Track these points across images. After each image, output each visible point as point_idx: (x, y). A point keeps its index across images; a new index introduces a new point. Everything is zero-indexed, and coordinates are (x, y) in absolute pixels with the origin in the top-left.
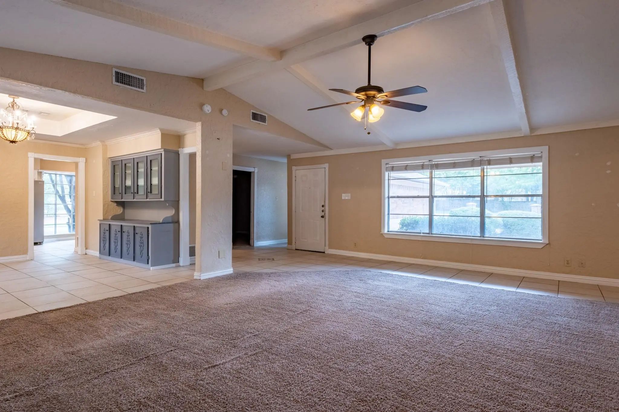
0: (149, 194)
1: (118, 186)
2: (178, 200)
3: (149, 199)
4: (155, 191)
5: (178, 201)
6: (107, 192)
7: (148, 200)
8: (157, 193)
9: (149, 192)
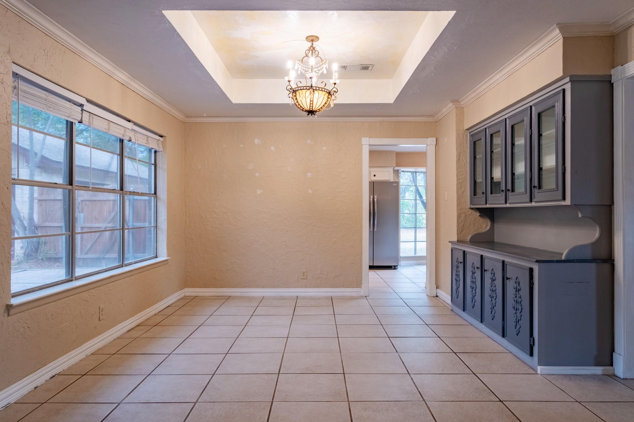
0: (536, 191)
1: (481, 180)
2: (608, 203)
3: (536, 202)
4: (549, 182)
5: (609, 207)
6: (463, 192)
7: (533, 204)
8: (554, 186)
9: (534, 187)
